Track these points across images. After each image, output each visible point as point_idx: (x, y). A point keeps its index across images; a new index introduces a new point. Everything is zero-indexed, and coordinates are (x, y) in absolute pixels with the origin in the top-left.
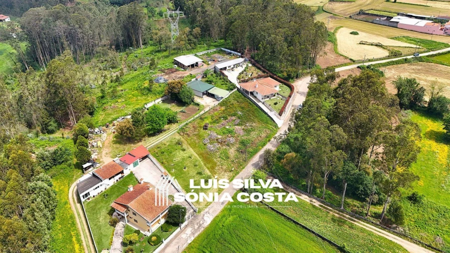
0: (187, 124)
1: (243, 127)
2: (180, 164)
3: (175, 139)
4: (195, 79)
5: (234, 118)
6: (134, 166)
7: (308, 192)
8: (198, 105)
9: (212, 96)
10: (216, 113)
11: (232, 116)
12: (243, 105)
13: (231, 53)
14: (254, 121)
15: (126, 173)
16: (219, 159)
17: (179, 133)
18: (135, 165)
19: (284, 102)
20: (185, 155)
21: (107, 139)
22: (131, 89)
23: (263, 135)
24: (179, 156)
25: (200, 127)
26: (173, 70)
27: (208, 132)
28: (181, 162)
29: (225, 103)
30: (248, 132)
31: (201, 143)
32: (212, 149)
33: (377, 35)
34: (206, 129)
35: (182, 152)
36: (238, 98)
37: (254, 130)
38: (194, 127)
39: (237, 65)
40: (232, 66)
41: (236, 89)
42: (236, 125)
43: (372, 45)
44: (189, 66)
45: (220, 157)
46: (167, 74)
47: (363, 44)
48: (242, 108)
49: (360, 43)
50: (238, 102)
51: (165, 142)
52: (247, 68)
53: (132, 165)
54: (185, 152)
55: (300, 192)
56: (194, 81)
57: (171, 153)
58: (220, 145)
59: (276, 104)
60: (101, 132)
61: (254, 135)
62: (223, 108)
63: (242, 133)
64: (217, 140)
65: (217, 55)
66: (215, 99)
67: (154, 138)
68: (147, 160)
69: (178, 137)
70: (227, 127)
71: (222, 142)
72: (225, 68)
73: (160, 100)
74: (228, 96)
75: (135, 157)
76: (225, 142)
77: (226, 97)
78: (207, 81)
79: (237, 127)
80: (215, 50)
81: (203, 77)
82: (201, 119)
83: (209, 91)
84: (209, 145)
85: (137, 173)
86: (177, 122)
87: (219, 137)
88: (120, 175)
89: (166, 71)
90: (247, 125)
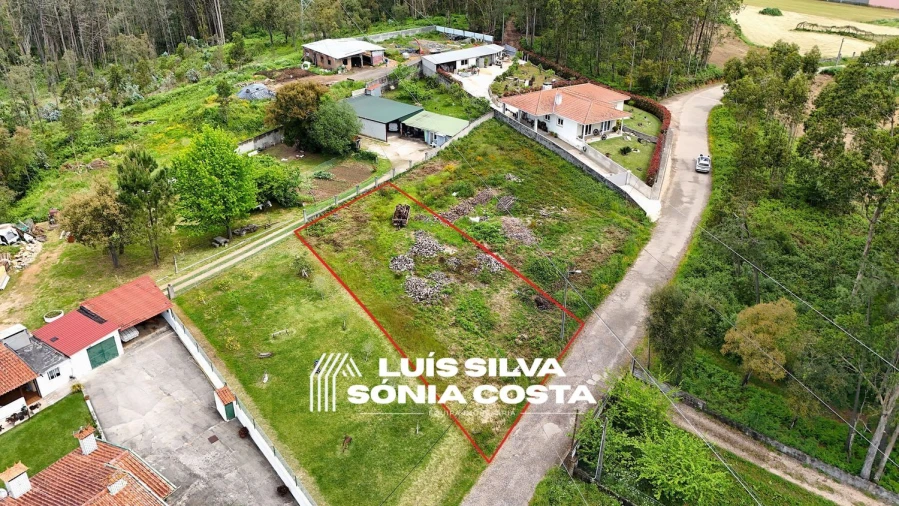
0: (332, 210)
1: (529, 220)
2: (298, 353)
3: (286, 257)
4: (362, 91)
5: (494, 192)
6: (94, 363)
7: (866, 470)
8: (371, 157)
9: (417, 135)
10: (431, 177)
11: (484, 185)
12: (518, 157)
13: (464, 38)
14: (559, 202)
15: (52, 389)
16: (454, 331)
17: (301, 239)
18: (100, 355)
19: (648, 148)
20: (318, 316)
21: (38, 259)
22: (167, 120)
23: (606, 245)
24: (295, 318)
25: (380, 219)
26: (299, 72)
27: (407, 234)
28: (303, 345)
29: (456, 151)
30: (550, 235)
31: (383, 273)
32: (426, 291)
34: (401, 225)
35: (307, 305)
36: (499, 137)
37: (570, 230)
38: (356, 219)
39: (489, 60)
40: (472, 62)
41: (489, 116)
42: (505, 213)
43: (830, 32)
44: (345, 61)
45: (454, 325)
46: (278, 81)
47: (805, 30)
48: (518, 164)
49: (797, 29)
50: (502, 149)
51: (247, 268)
52: (517, 67)
53: (81, 357)
54: (321, 304)
55: (821, 472)
56: (360, 97)
57: (263, 307)
58: (453, 280)
59: (625, 151)
60: (22, 238)
61: (572, 244)
62: (454, 166)
63: (530, 238)
64: (442, 260)
65: (424, 42)
66: (426, 143)
67: (209, 255)
68: (159, 341)
69: (297, 250)
70: (476, 219)
71: (460, 267)
72: (452, 65)
73: (251, 146)
74: (466, 132)
75: (102, 321)
76: (470, 268)
77: (462, 135)
78: (401, 99)
79: (508, 219)
80: (418, 30)
81: (387, 89)
82: (383, 194)
83: (408, 122)
84: (414, 279)
85: (102, 392)
86: (300, 206)
87: (449, 250)
88: (18, 405)
89: (278, 74)
90: (543, 212)
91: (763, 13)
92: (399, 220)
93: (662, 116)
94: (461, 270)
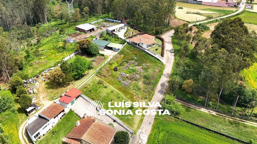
0: (101, 69)
1: (141, 67)
2: (107, 98)
3: (95, 80)
4: (95, 38)
5: (133, 61)
6: (72, 105)
7: (205, 105)
8: (103, 55)
9: (111, 49)
10: (118, 59)
11: (130, 60)
12: (135, 53)
13: (114, 21)
14: (146, 62)
15: (67, 111)
16: (134, 91)
17: (97, 76)
18: (72, 103)
19: (161, 48)
20: (108, 91)
21: (40, 86)
22: (49, 49)
23: (157, 71)
24: (104, 92)
25: (112, 70)
26: (78, 34)
27: (118, 72)
28: (107, 97)
29: (121, 52)
30: (146, 69)
31: (116, 81)
32: (126, 84)
33: (193, 8)
34: (117, 71)
35: (105, 89)
36: (130, 48)
37: (149, 68)
38: (107, 70)
39: (121, 28)
40: (118, 29)
41: (126, 43)
42: (136, 66)
43: (194, 13)
44: (88, 31)
45: (133, 89)
46: (74, 37)
47: (188, 13)
48: (136, 54)
49: (187, 13)
50: (131, 51)
51: (88, 83)
52: (128, 29)
53: (70, 104)
54: (107, 89)
55: (199, 106)
56: (94, 40)
57: (97, 90)
58: (130, 81)
59: (157, 50)
60: (33, 82)
61: (150, 71)
62: (122, 56)
63: (142, 71)
64: (127, 77)
65: (105, 23)
66: (113, 50)
67: (79, 81)
68: (80, 98)
69: (98, 79)
70: (131, 68)
71: (131, 78)
72: (114, 30)
73: (73, 54)
75: (70, 97)
76: (133, 78)
77: (121, 48)
78: (104, 39)
79: (137, 67)
80: (102, 20)
81: (100, 37)
82: (110, 64)
83: (108, 46)
84: (123, 81)
85: (75, 109)
86: (93, 68)
87: (128, 75)
88: (62, 114)
89: (73, 35)
90: (143, 65)
91: (179, 8)
92: (116, 69)
93: (162, 40)
94: (131, 79)
